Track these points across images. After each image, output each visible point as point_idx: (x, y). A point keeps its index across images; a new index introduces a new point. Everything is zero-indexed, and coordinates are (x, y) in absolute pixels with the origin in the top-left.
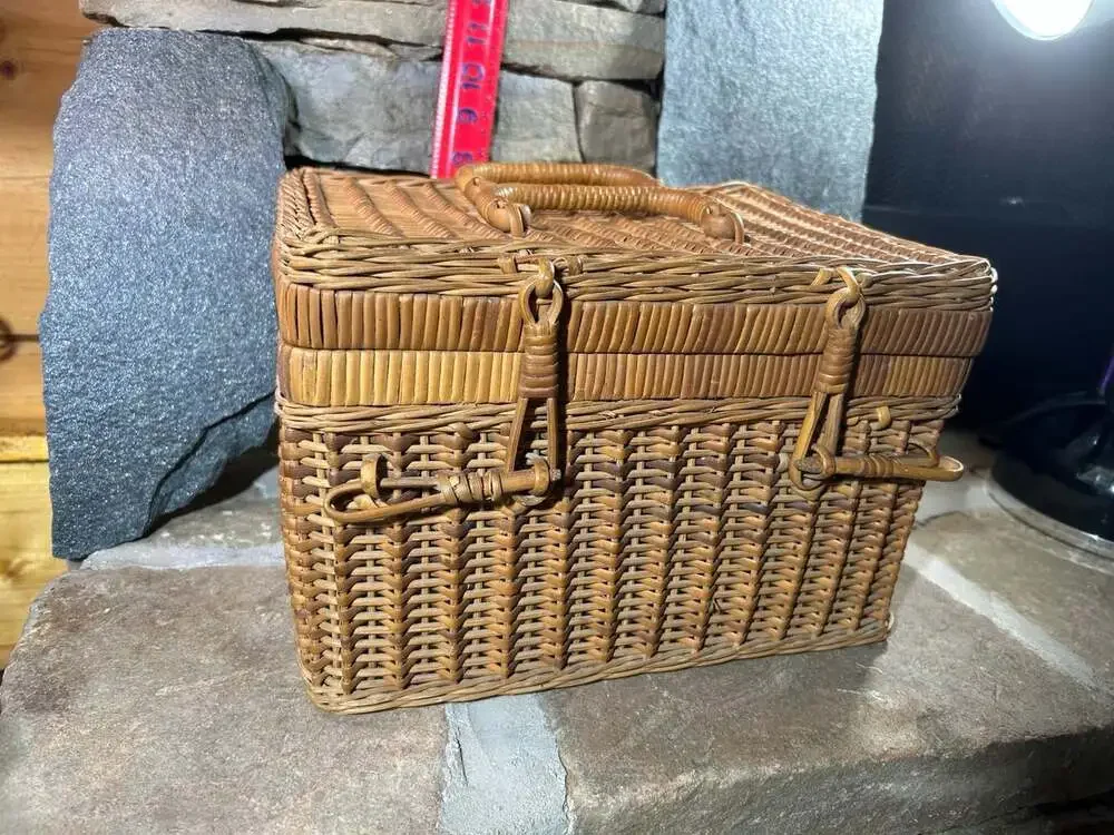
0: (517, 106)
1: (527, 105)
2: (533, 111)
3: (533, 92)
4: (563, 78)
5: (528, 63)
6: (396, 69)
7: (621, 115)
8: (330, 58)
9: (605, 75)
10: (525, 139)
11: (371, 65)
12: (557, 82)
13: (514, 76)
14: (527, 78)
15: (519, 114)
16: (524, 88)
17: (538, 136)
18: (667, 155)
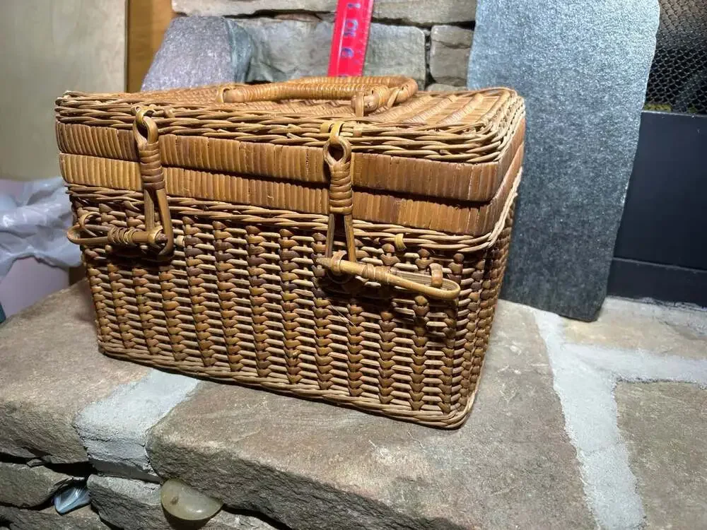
0: (386, 46)
1: (393, 44)
2: (396, 48)
3: (396, 36)
4: (418, 25)
5: (393, 17)
6: (315, 28)
7: (456, 47)
8: (279, 25)
9: (445, 20)
10: (391, 66)
11: (302, 27)
12: (414, 28)
13: (384, 27)
14: (393, 28)
15: (387, 51)
16: (391, 33)
17: (399, 64)
18: (473, 72)
